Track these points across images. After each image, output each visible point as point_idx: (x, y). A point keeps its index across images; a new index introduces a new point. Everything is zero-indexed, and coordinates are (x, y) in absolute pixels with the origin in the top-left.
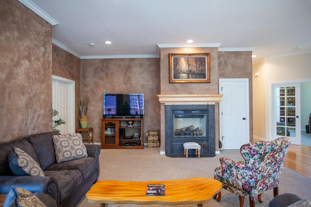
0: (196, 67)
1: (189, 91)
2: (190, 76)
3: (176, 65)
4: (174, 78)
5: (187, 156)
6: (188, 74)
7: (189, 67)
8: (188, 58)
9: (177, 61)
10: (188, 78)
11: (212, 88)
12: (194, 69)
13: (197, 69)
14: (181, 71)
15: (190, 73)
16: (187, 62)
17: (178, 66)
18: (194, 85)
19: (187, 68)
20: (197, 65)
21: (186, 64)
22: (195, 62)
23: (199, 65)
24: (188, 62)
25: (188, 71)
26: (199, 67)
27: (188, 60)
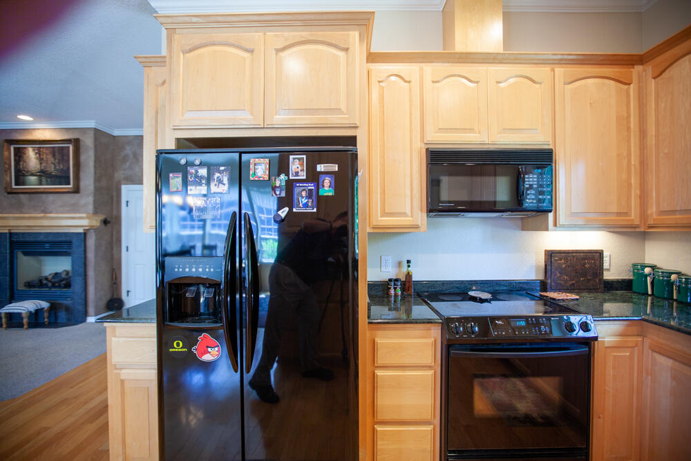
0: (54, 164)
1: (42, 208)
2: (44, 179)
3: (19, 161)
4: (16, 185)
5: (4, 326)
6: (40, 176)
7: (41, 164)
8: (40, 148)
9: (20, 154)
10: (41, 184)
11: (83, 202)
12: (51, 169)
13: (55, 167)
14: (28, 172)
15: (43, 174)
16: (38, 155)
17: (21, 163)
18: (51, 197)
19: (38, 166)
20: (55, 159)
21: (37, 158)
22: (51, 156)
23: (59, 160)
24: (40, 155)
25: (39, 172)
26: (59, 163)
27: (40, 151)
